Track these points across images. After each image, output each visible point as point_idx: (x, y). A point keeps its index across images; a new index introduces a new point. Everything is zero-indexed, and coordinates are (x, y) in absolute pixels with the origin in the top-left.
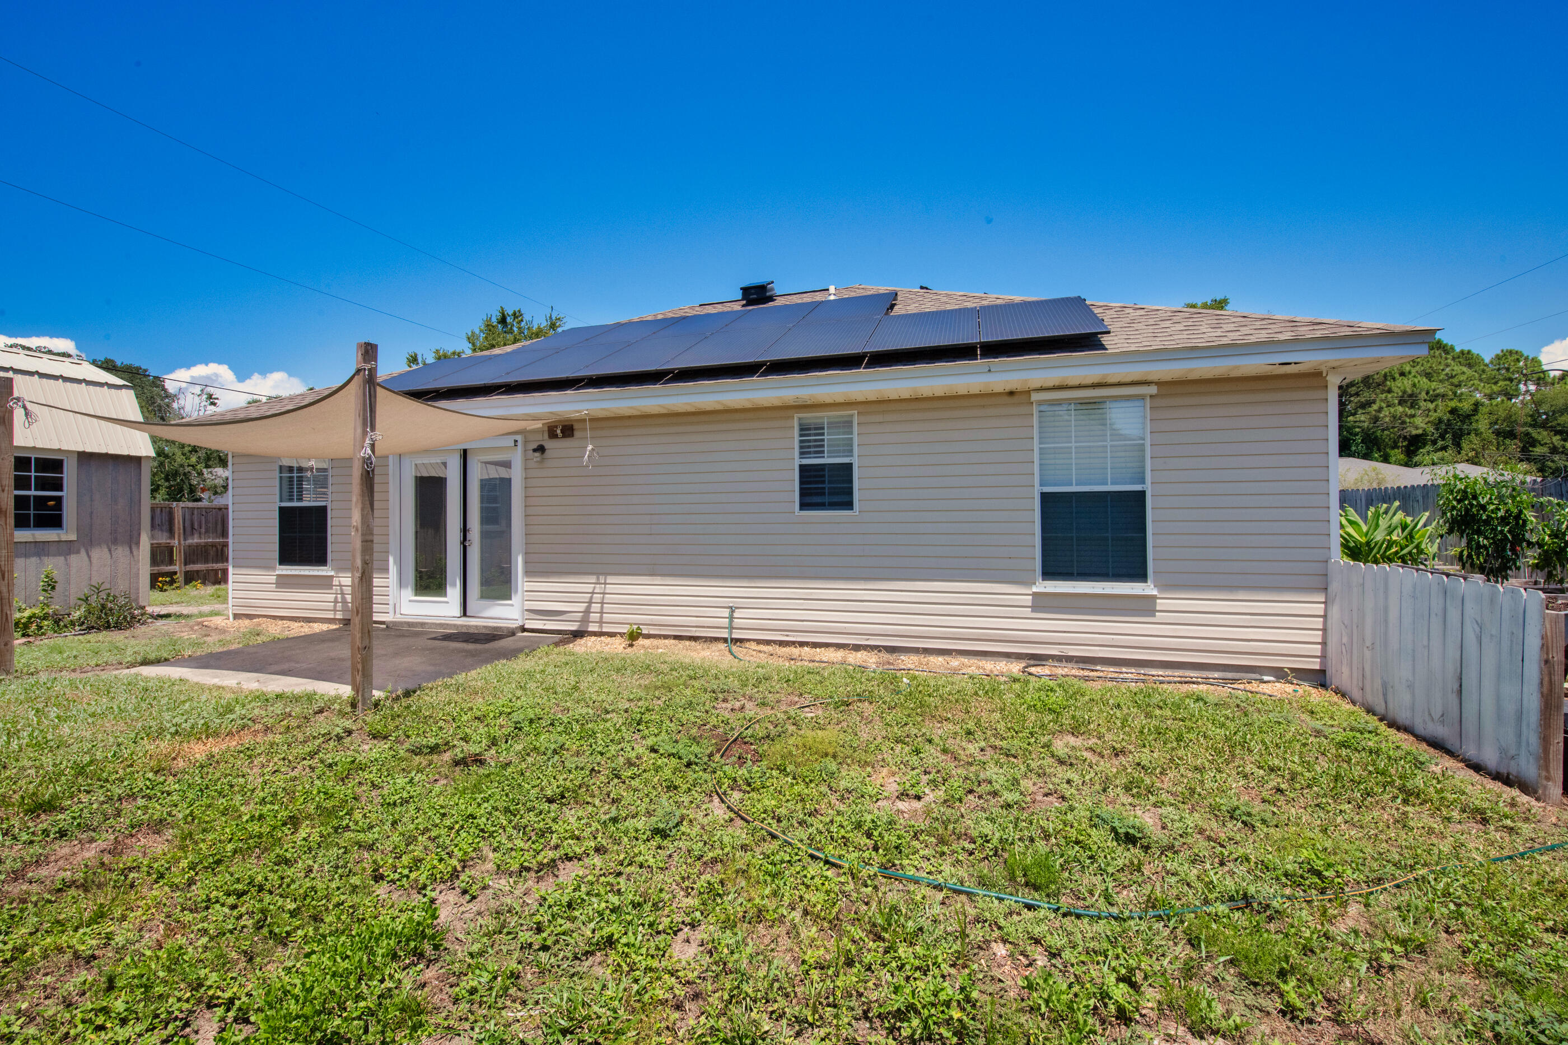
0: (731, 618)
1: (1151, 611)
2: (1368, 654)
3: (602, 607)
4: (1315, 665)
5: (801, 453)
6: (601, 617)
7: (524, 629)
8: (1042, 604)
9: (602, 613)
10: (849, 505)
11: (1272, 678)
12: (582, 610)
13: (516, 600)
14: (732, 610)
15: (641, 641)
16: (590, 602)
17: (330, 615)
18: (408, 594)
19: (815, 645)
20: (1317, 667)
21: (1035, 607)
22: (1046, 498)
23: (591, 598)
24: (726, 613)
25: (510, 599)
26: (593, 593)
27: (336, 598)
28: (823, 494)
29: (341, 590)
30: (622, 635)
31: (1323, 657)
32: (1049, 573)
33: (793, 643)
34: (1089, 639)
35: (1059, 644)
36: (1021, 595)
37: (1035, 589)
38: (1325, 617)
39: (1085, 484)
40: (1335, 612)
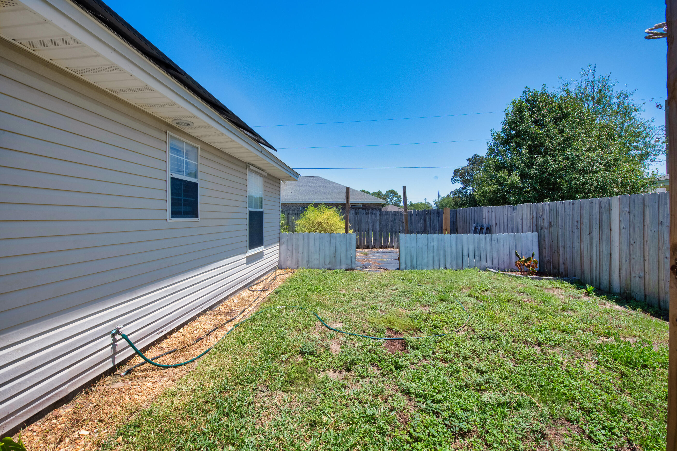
1: (263, 256)
2: (300, 256)
8: (248, 261)
11: (275, 270)
19: (178, 329)
20: (278, 264)
21: (246, 263)
22: (250, 213)
31: (279, 260)
33: (166, 337)
34: (255, 271)
36: (244, 259)
37: (247, 255)
38: (279, 250)
39: (255, 208)
40: (284, 247)
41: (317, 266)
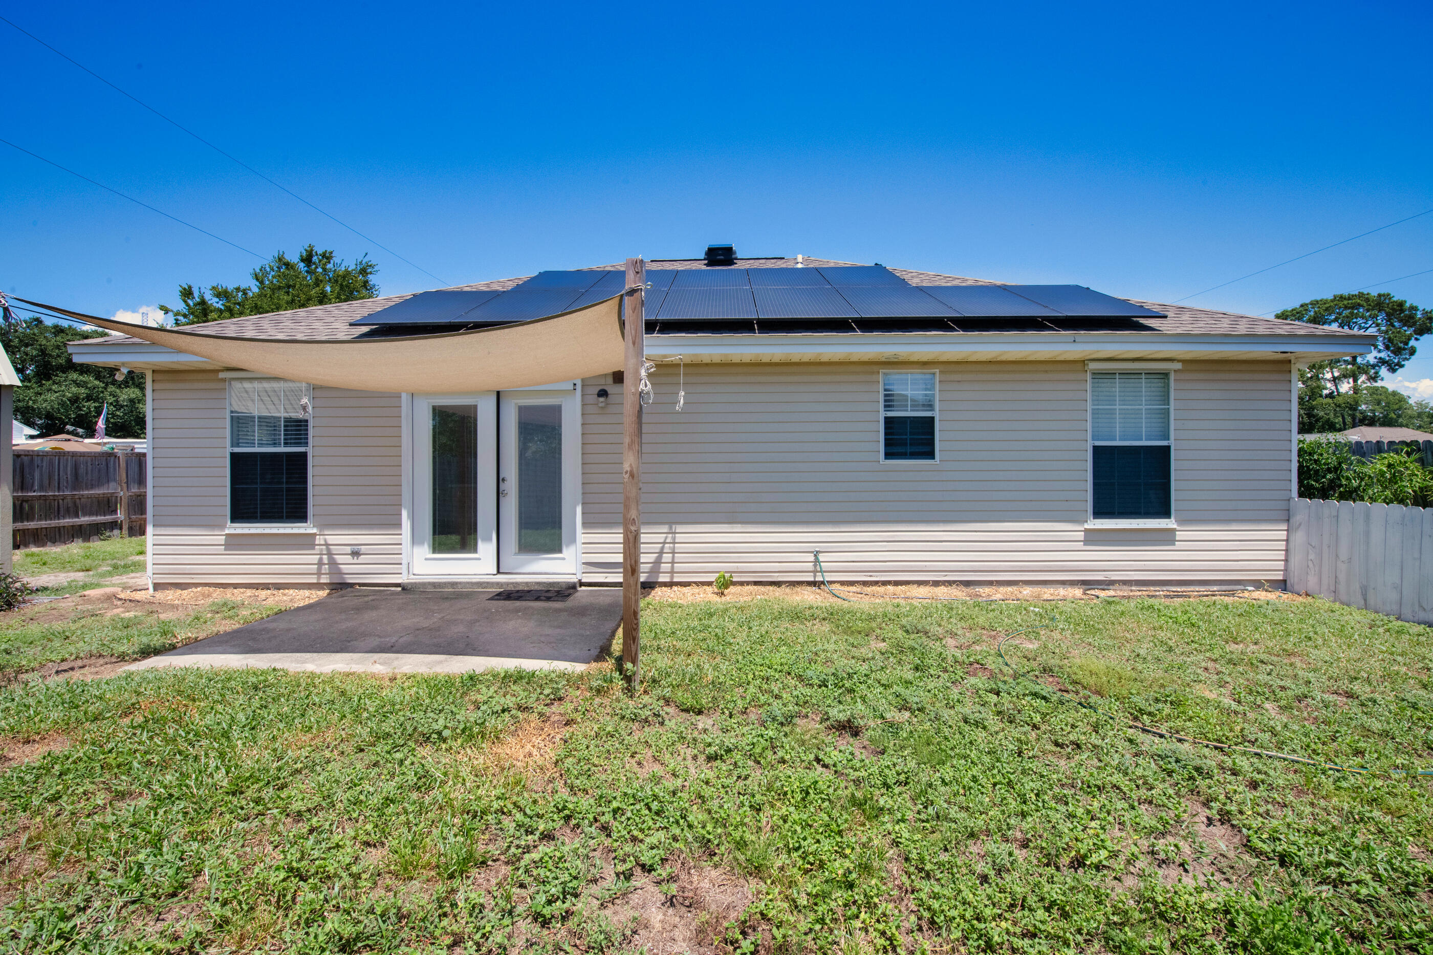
0: (817, 561)
1: (1172, 541)
2: (1342, 567)
3: (673, 557)
4: (1280, 576)
5: (885, 406)
6: (673, 567)
7: (582, 584)
8: (1093, 538)
9: (673, 563)
10: (930, 455)
11: (1252, 588)
12: (652, 561)
13: (568, 552)
14: (816, 554)
15: (732, 589)
16: (661, 552)
17: (313, 580)
18: (424, 551)
19: (897, 583)
20: (1281, 578)
21: (1086, 542)
22: (1098, 451)
23: (663, 548)
24: (812, 558)
25: (560, 551)
26: (664, 543)
27: (321, 559)
28: (906, 444)
29: (328, 550)
30: (709, 584)
31: (1285, 570)
32: (1100, 512)
33: (876, 583)
34: (1126, 565)
35: (1104, 571)
36: (1074, 531)
37: (1086, 526)
38: (1287, 541)
39: (1125, 440)
40: (1299, 537)
41: (1395, 607)
